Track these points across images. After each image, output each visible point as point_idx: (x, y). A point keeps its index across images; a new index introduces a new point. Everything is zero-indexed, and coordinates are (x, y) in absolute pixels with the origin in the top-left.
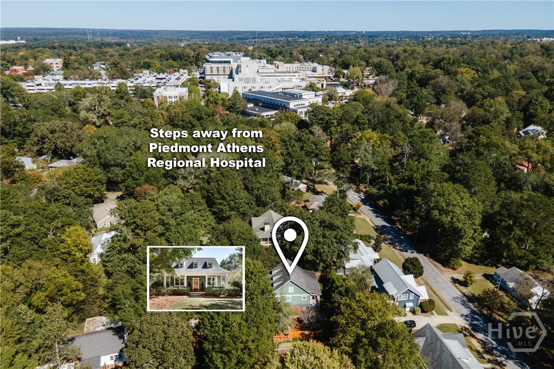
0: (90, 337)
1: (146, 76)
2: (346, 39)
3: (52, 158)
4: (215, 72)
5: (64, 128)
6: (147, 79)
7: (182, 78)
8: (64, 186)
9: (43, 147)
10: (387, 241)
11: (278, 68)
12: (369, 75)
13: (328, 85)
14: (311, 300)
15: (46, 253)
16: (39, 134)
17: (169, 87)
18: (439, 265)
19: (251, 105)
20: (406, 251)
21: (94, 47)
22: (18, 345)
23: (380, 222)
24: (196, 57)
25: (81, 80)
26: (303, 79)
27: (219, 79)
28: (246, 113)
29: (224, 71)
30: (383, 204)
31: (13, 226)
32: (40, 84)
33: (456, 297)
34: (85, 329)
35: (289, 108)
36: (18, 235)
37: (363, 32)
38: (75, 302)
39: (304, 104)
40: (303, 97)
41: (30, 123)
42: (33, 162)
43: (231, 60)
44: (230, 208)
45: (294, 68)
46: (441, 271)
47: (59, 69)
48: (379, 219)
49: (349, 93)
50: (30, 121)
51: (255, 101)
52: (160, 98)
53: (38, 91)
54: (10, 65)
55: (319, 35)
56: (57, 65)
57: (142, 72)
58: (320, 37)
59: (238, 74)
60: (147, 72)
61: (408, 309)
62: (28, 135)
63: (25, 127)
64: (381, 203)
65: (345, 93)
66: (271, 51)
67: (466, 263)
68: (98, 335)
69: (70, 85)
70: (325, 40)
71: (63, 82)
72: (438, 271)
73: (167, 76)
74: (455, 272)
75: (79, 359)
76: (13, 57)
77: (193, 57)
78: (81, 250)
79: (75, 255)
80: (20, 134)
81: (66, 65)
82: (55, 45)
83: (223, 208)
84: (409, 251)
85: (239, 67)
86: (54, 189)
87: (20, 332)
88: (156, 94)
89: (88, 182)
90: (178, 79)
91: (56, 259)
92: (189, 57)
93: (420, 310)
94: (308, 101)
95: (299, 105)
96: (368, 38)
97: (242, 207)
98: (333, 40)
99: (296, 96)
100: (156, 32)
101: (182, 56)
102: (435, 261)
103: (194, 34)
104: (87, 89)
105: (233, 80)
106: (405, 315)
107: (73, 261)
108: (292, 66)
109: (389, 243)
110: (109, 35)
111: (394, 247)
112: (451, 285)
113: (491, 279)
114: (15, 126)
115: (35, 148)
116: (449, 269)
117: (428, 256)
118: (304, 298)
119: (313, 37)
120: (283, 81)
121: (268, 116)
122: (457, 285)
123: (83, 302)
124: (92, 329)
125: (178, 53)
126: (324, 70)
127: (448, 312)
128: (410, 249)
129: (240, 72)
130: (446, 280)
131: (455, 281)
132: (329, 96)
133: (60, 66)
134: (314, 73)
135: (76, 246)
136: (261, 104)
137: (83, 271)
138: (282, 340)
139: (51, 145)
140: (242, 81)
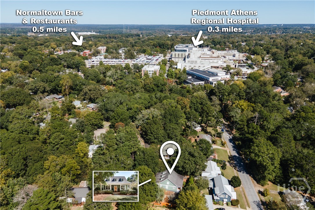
0: (80, 189)
1: (142, 57)
2: (268, 31)
3: (89, 102)
4: (177, 56)
5: (95, 89)
6: (142, 59)
7: (159, 60)
8: (86, 120)
9: (85, 97)
10: (233, 164)
11: (213, 53)
12: (268, 60)
13: (239, 65)
14: (177, 189)
15: (70, 152)
16: (85, 91)
17: (150, 65)
18: (255, 182)
19: (190, 77)
20: (240, 172)
21: (124, 37)
22: (53, 188)
23: (234, 153)
24: (172, 45)
25: (112, 59)
26: (225, 62)
27: (178, 60)
28: (186, 82)
29: (182, 56)
30: (238, 144)
31: (61, 139)
32: (94, 61)
33: (255, 201)
34: (80, 185)
35: (209, 81)
36: (62, 143)
37: (281, 24)
38: (76, 174)
39: (218, 79)
40: (218, 75)
41: (82, 85)
42: (81, 104)
43: (187, 49)
44: (154, 138)
45: (223, 54)
46: (255, 186)
47: (104, 52)
48: (235, 151)
49: (249, 71)
50: (82, 84)
51: (193, 75)
52: (145, 71)
53: (92, 64)
54: (84, 49)
55: (251, 28)
56: (104, 50)
57: (141, 55)
58: (251, 29)
59: (188, 58)
60: (143, 55)
61: (225, 202)
62: (81, 90)
63: (80, 87)
64: (237, 143)
65: (247, 72)
66: (215, 41)
67: (272, 183)
68: (83, 189)
69: (106, 62)
70: (254, 31)
71: (103, 60)
72: (253, 185)
73: (152, 58)
74: (262, 187)
75: (74, 197)
76: (86, 46)
77: (170, 45)
78: (82, 152)
79: (80, 154)
80: (78, 90)
81: (107, 51)
82: (107, 36)
83: (151, 137)
84: (242, 172)
85: (189, 54)
86: (82, 121)
87: (54, 183)
88: (143, 69)
89: (96, 119)
90: (157, 60)
91: (74, 155)
92: (168, 45)
93: (231, 204)
94: (220, 78)
95: (215, 79)
96: (283, 29)
97: (160, 138)
98: (259, 31)
99: (214, 74)
100: (158, 26)
101: (164, 45)
102: (254, 179)
103: (178, 27)
104: (111, 66)
105: (185, 62)
106: (223, 205)
107: (79, 157)
108: (222, 53)
109: (233, 166)
110: (134, 29)
111: (235, 169)
112: (257, 194)
113: (281, 195)
114: (77, 86)
115: (83, 97)
116: (260, 185)
117: (251, 176)
118: (174, 188)
119: (247, 29)
120: (213, 62)
121: (198, 84)
122: (260, 194)
123: (80, 174)
124: (82, 186)
125: (163, 43)
126: (240, 56)
127: (247, 208)
128: (243, 171)
129: (190, 57)
130: (255, 190)
131: (260, 192)
132: (236, 73)
133: (105, 51)
134: (234, 57)
135: (81, 151)
136: (195, 77)
137: (82, 161)
138: (158, 205)
139: (89, 97)
140: (189, 62)
